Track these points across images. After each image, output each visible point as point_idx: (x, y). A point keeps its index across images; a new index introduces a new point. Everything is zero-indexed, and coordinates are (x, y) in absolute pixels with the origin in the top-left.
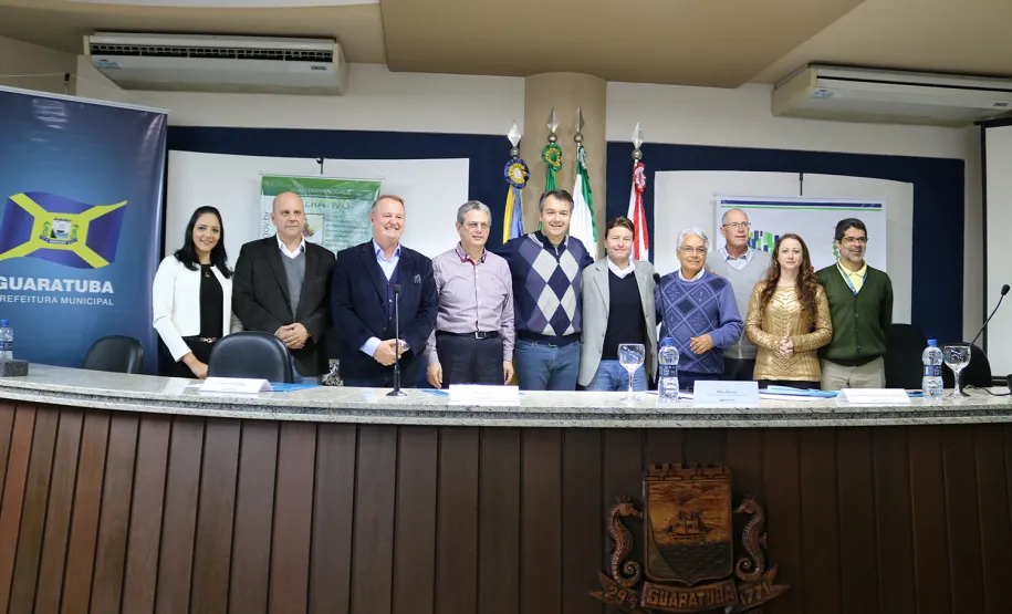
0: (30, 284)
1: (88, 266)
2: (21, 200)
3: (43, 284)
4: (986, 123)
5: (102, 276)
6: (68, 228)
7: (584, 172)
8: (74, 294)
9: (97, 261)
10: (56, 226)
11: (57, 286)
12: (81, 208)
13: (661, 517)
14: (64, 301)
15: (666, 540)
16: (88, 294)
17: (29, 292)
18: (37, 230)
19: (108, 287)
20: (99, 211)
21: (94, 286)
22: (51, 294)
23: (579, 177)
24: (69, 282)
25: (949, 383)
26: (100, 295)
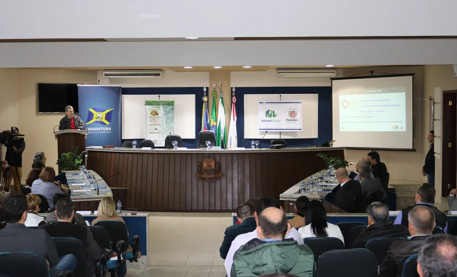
0: (94, 129)
1: (106, 124)
2: (91, 110)
3: (96, 129)
4: (332, 79)
5: (108, 126)
6: (101, 116)
7: (222, 98)
8: (103, 131)
9: (107, 123)
10: (98, 115)
11: (99, 129)
12: (103, 111)
13: (205, 165)
14: (101, 132)
15: (205, 168)
16: (105, 131)
17: (94, 131)
18: (95, 116)
19: (110, 129)
20: (107, 111)
21: (107, 129)
22: (98, 131)
23: (221, 99)
24: (102, 128)
25: (255, 147)
26: (108, 131)
